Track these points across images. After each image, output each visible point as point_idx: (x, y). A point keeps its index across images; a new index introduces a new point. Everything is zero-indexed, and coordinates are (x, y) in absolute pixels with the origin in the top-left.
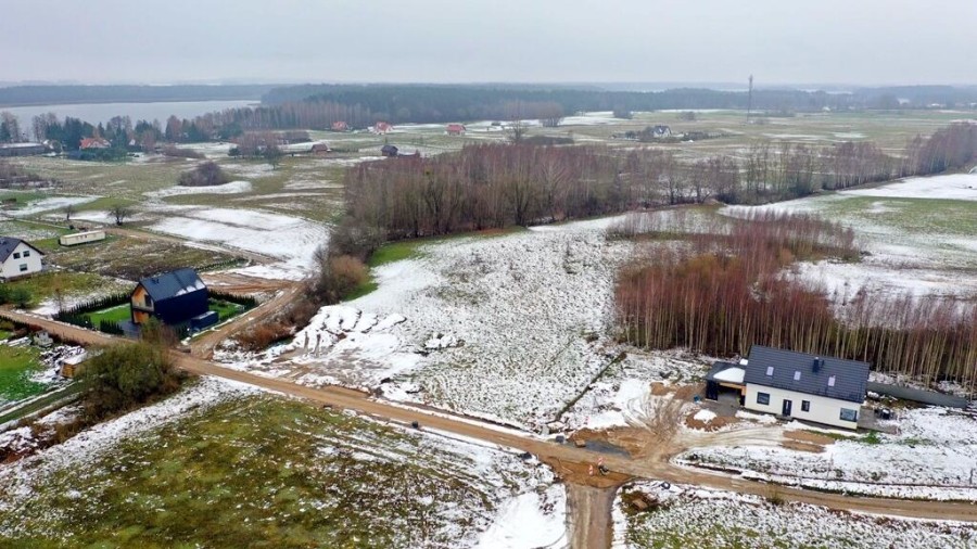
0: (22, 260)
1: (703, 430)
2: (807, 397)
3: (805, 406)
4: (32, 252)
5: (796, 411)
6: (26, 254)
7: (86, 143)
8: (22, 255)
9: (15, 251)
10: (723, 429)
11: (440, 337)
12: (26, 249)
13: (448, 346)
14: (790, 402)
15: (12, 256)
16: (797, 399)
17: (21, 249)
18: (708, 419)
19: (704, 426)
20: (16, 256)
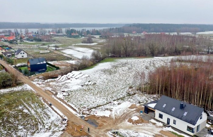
0: (22, 55)
1: (132, 123)
2: (176, 119)
3: (174, 122)
4: (25, 53)
5: (171, 124)
6: (23, 53)
7: (73, 34)
8: (22, 53)
9: (21, 52)
10: (140, 124)
11: (89, 82)
12: (24, 52)
13: (90, 85)
14: (170, 119)
15: (20, 53)
16: (172, 119)
17: (22, 52)
18: (135, 120)
19: (132, 122)
20: (21, 54)
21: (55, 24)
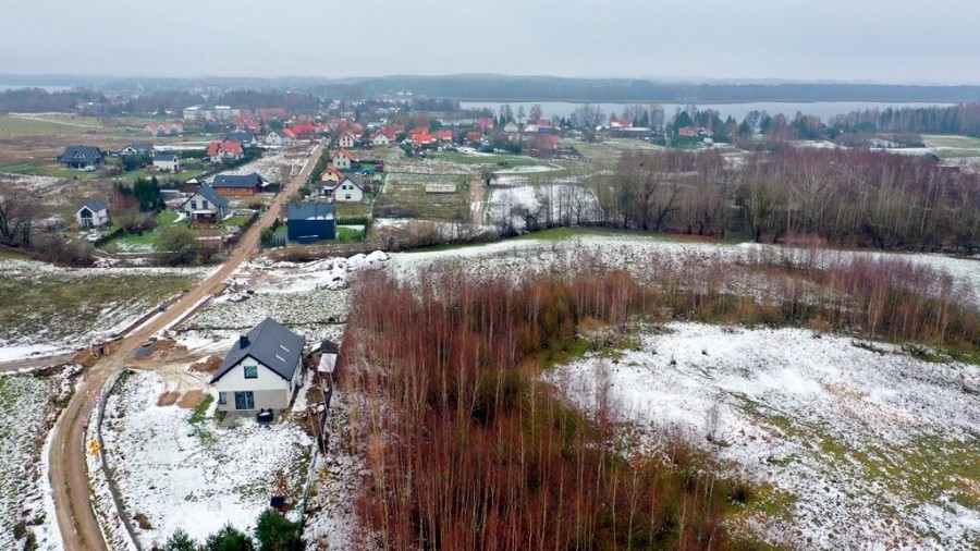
0: (348, 191)
4: (355, 187)
6: (351, 188)
8: (347, 188)
9: (344, 184)
12: (351, 184)
15: (341, 187)
20: (344, 188)
21: (701, 86)
